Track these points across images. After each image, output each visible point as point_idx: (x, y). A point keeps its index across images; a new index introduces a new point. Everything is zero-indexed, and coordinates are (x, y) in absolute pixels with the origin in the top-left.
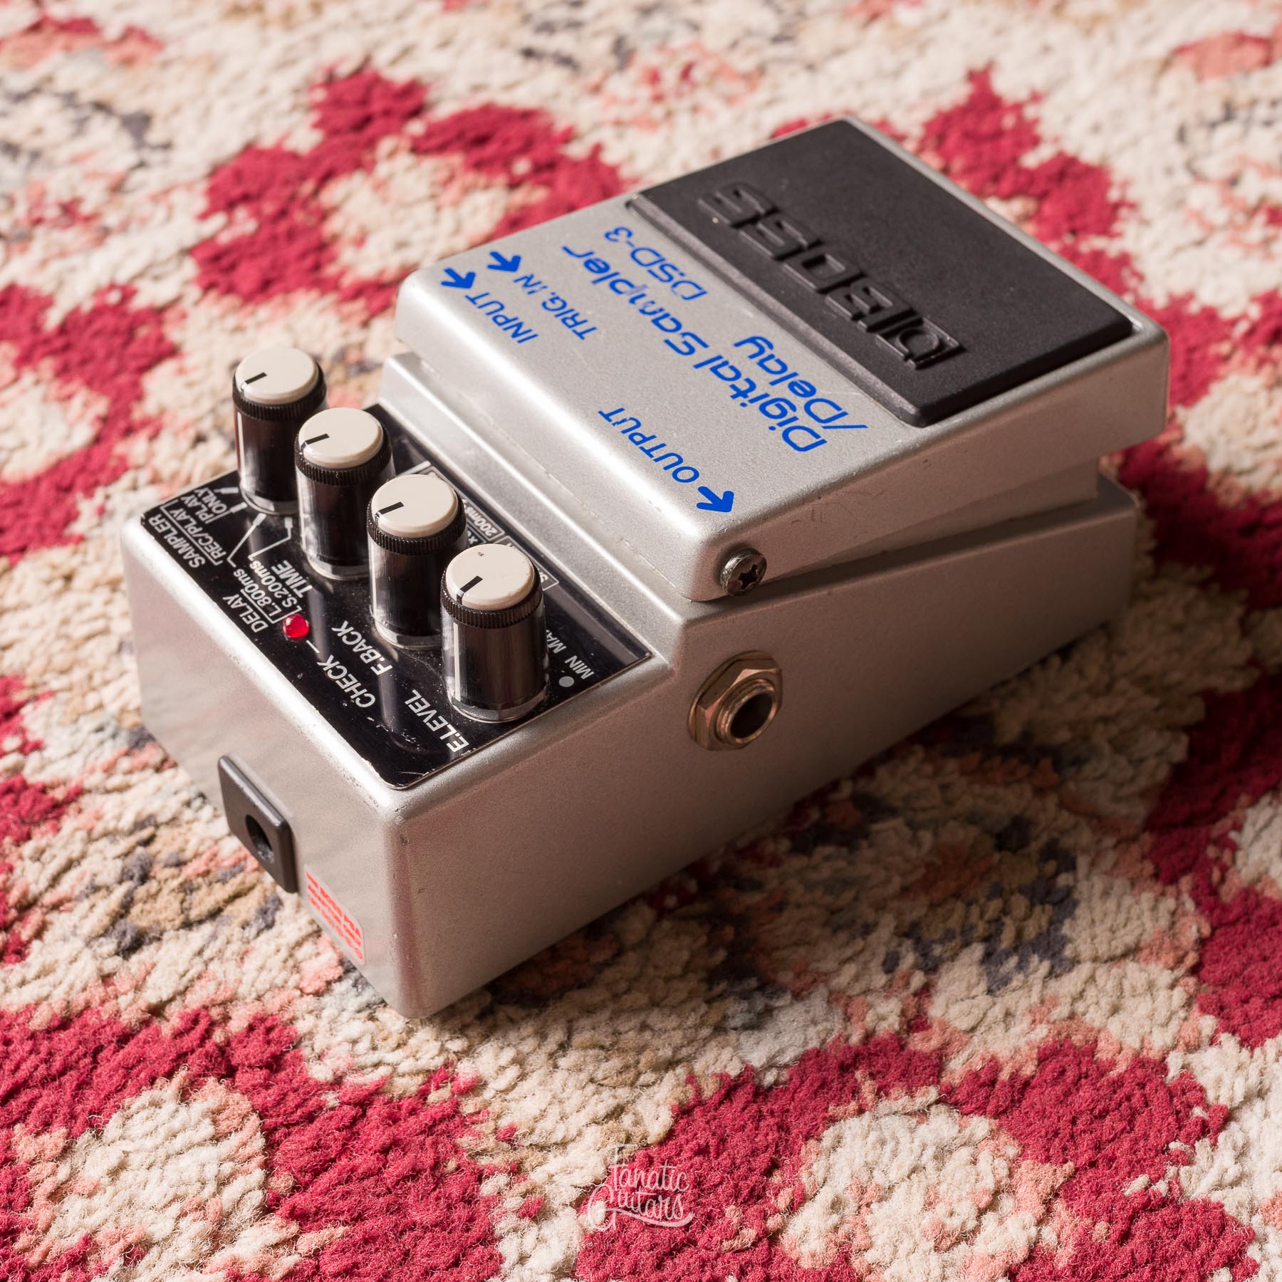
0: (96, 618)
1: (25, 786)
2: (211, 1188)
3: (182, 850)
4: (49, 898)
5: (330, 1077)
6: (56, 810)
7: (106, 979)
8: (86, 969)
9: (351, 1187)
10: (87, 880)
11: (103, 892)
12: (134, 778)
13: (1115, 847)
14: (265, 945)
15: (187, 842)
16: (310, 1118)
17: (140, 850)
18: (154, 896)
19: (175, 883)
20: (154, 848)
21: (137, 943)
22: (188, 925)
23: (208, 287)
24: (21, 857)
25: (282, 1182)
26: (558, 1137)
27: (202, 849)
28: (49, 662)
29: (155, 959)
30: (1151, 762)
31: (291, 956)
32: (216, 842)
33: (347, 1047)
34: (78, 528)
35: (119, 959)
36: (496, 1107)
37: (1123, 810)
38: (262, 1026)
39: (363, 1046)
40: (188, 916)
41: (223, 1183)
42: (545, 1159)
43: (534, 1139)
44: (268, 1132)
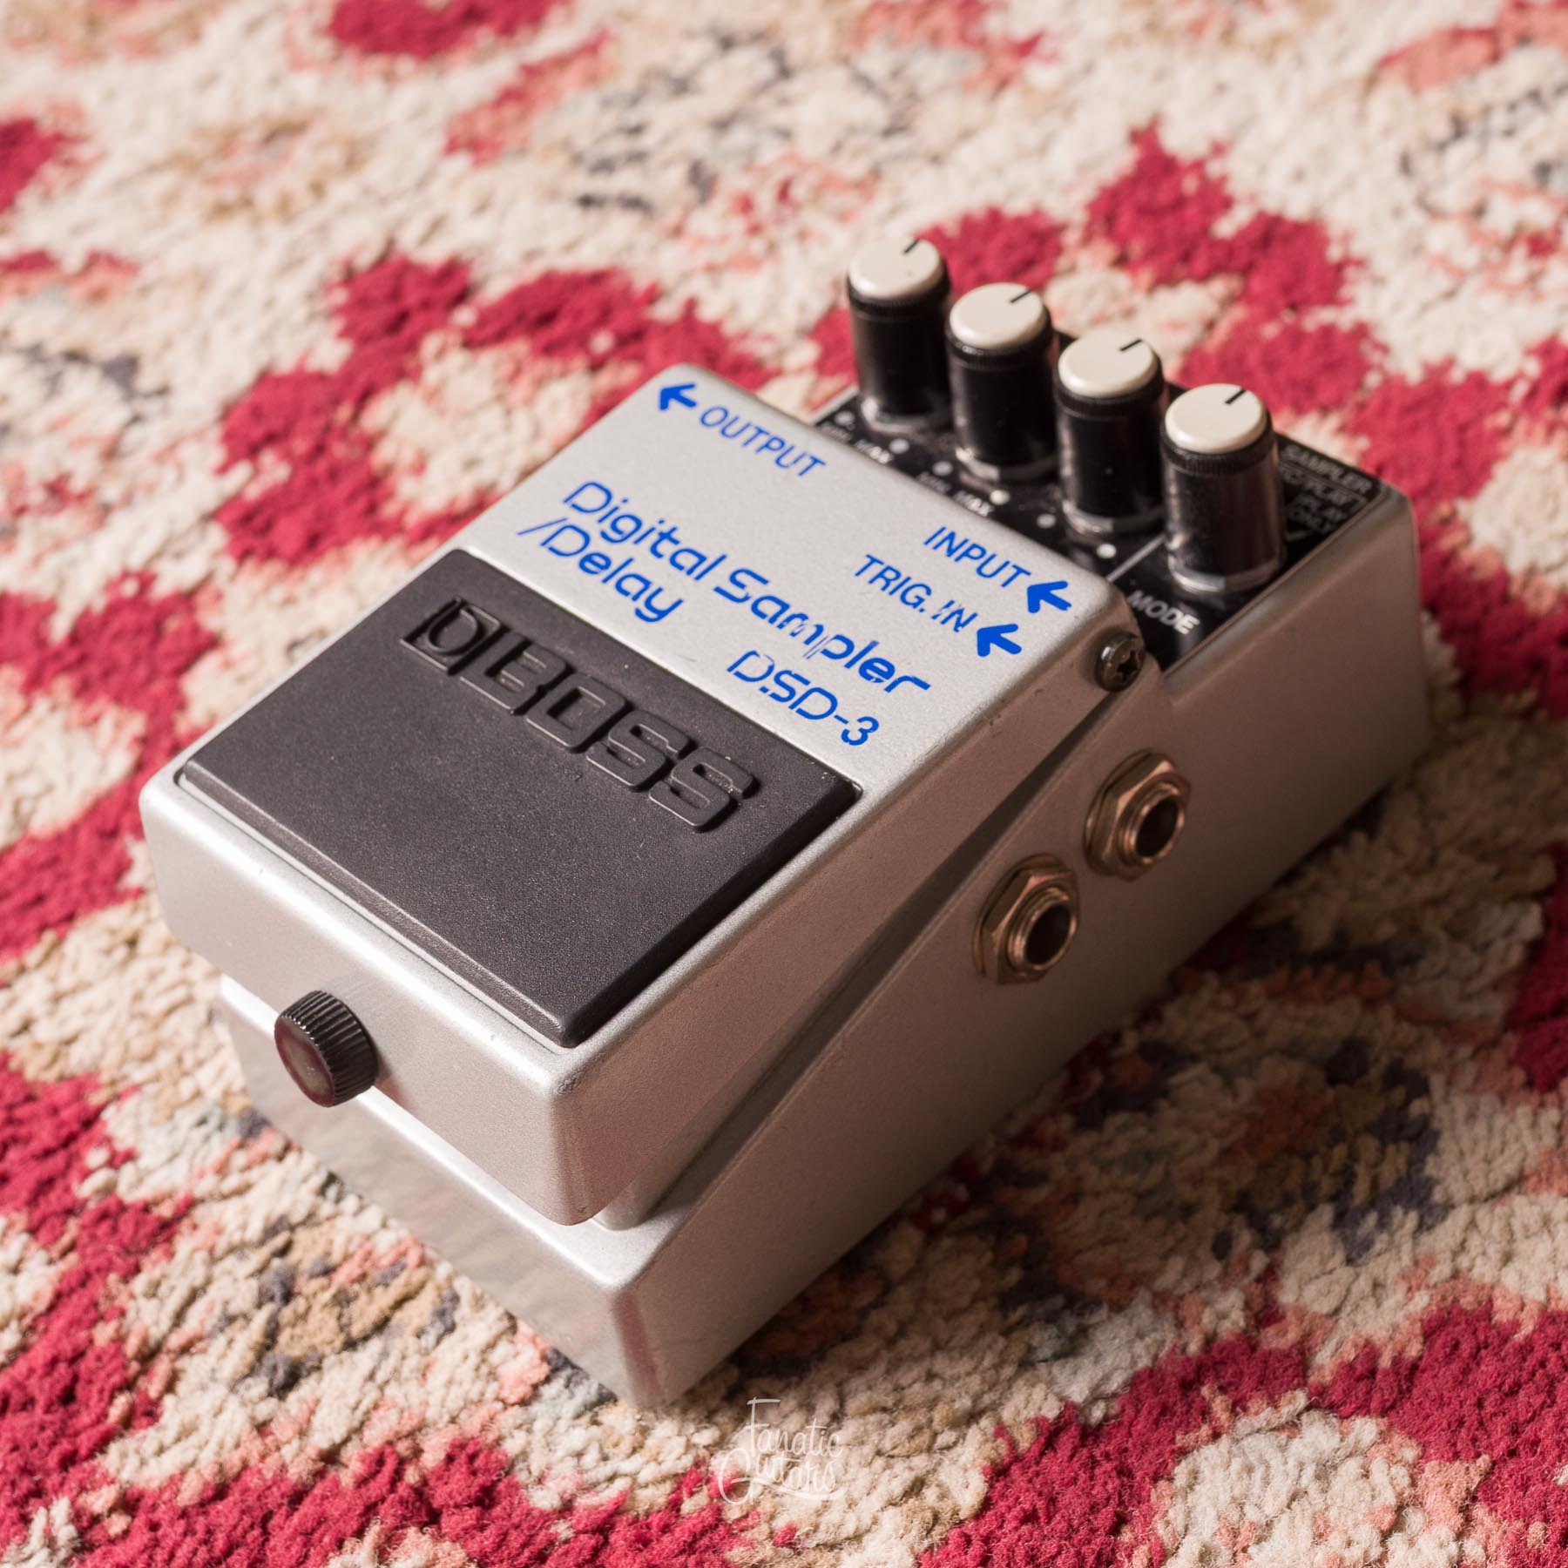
0: (174, 986)
1: (122, 1208)
3: (328, 1254)
4: (175, 1341)
5: (557, 1503)
6: (165, 1231)
7: (262, 1428)
8: (235, 1420)
10: (218, 1311)
11: (240, 1322)
12: (254, 1175)
13: (1473, 1057)
14: (451, 1353)
15: (331, 1242)
16: (542, 1557)
17: (276, 1263)
18: (303, 1317)
19: (326, 1296)
20: (293, 1257)
21: (293, 1377)
22: (351, 1345)
23: (243, 556)
24: (132, 1296)
26: (849, 1529)
27: (352, 1248)
28: (127, 1049)
29: (318, 1394)
30: (1500, 945)
31: (484, 1361)
32: (368, 1237)
33: (572, 1462)
34: (133, 879)
35: (273, 1401)
36: (766, 1506)
37: (1475, 1009)
38: (463, 1453)
39: (591, 1458)
40: (349, 1335)
42: (838, 1560)
43: (821, 1537)
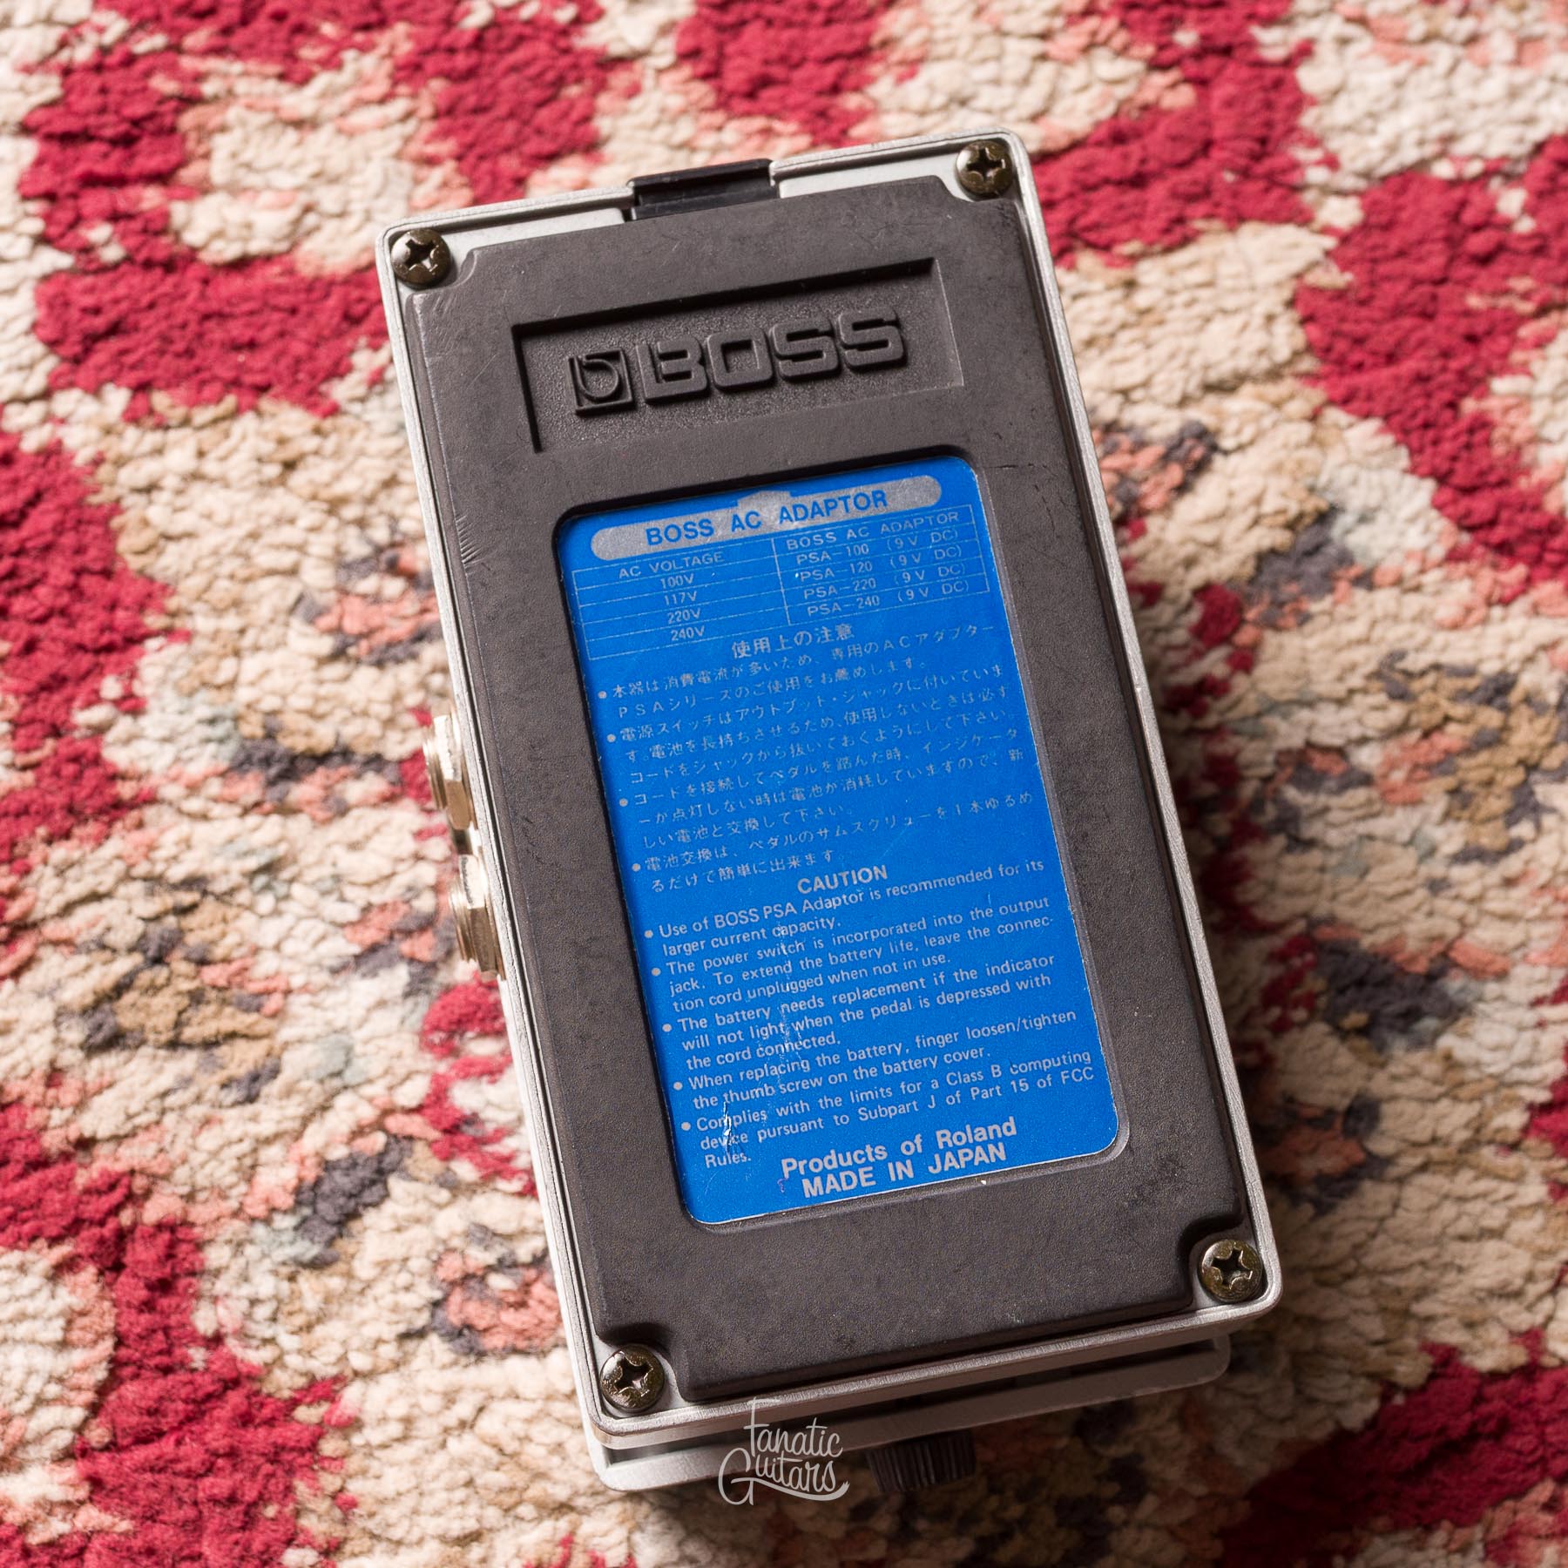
0: (290, 547)
1: (97, 760)
2: (26, 1403)
3: (213, 942)
4: (52, 930)
5: (210, 1333)
6: (116, 809)
7: (54, 1076)
8: (38, 1051)
9: (162, 1478)
10: (97, 930)
11: (107, 955)
12: (217, 810)
13: (1199, 1499)
14: (235, 1123)
15: (224, 935)
16: (167, 1370)
17: (171, 921)
18: (154, 989)
19: (186, 986)
20: (191, 921)
21: (115, 1040)
22: (174, 1045)
23: (687, 55)
24: (45, 862)
25: (98, 1434)
26: (396, 1533)
27: (235, 954)
28: (208, 587)
29: (118, 1074)
30: (1318, 1412)
31: (255, 1150)
32: (256, 951)
33: (244, 1305)
34: (340, 391)
35: (80, 1054)
36: (353, 1464)
37: (1239, 1459)
38: (174, 1232)
39: (263, 1312)
40: (178, 1035)
41: (40, 1401)
42: (370, 1551)
43: (371, 1525)
44: (115, 1363)
